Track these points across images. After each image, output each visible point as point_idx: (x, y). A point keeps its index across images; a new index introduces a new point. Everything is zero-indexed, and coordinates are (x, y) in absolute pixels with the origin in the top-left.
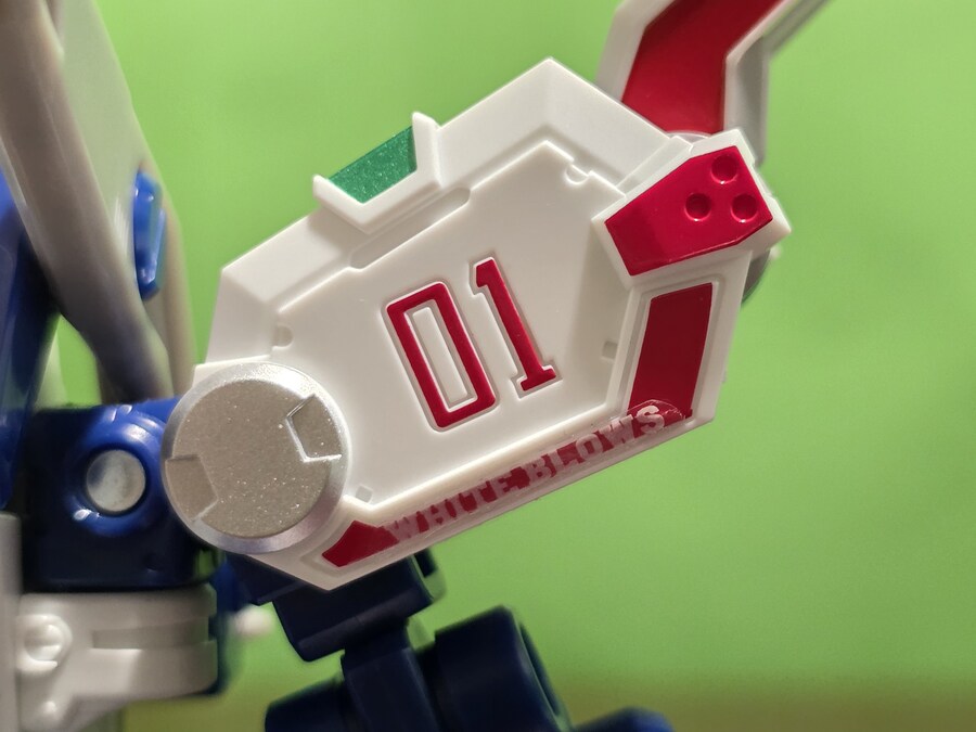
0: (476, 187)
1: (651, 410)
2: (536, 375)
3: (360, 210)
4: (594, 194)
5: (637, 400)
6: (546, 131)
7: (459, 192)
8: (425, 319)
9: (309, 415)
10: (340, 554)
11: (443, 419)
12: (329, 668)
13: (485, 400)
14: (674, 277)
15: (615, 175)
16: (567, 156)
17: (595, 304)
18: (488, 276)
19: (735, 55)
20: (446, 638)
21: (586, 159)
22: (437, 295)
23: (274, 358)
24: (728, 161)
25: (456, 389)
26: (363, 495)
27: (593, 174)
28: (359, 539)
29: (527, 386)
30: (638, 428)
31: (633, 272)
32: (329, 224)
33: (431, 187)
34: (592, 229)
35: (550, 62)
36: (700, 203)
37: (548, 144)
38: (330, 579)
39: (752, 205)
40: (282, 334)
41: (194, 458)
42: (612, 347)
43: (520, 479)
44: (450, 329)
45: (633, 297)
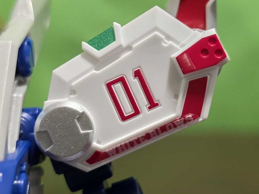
0: (134, 46)
1: (190, 116)
2: (153, 104)
3: (99, 53)
4: (171, 48)
5: (185, 112)
6: (156, 29)
7: (129, 48)
8: (118, 88)
9: (83, 118)
10: (91, 161)
11: (124, 118)
13: (137, 112)
14: (196, 75)
15: (177, 42)
16: (163, 37)
17: (173, 80)
18: (138, 74)
19: (209, 4)
21: (169, 38)
22: (122, 80)
23: (71, 99)
24: (213, 39)
25: (128, 109)
26: (99, 142)
27: (171, 42)
28: (98, 156)
29: (150, 108)
30: (185, 121)
31: (184, 73)
33: (120, 46)
34: (171, 60)
35: (157, 7)
36: (205, 51)
37: (156, 33)
38: (88, 168)
39: (220, 51)
40: (73, 92)
41: (46, 132)
42: (176, 96)
43: (148, 137)
44: (126, 91)
45: (184, 81)
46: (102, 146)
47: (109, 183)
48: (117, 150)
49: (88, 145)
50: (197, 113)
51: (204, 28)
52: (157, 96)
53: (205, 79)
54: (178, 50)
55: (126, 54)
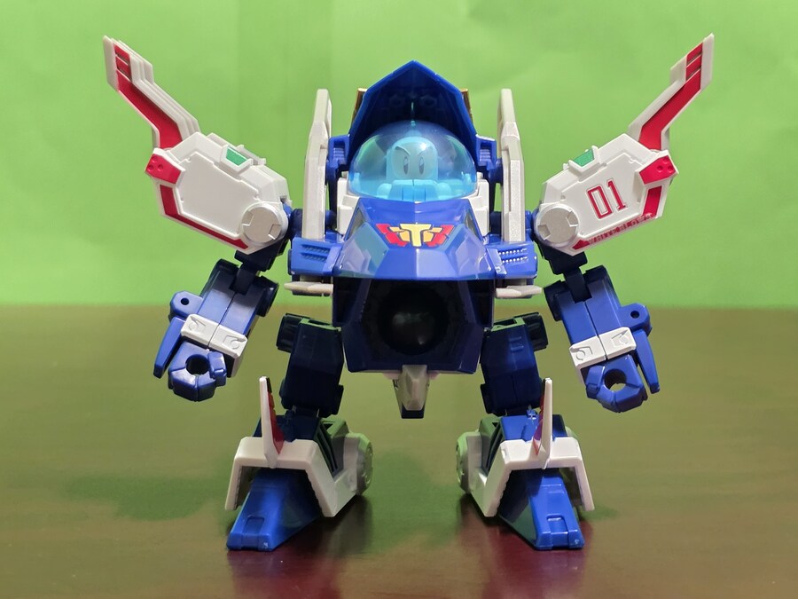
0: (608, 163)
1: (649, 214)
2: (621, 206)
3: (582, 169)
4: (636, 165)
5: (645, 212)
6: (625, 151)
7: (604, 165)
8: (596, 194)
9: (570, 215)
10: (576, 247)
11: (600, 217)
12: (561, 278)
13: (610, 212)
14: (654, 185)
15: (640, 161)
16: (629, 157)
17: (636, 188)
18: (611, 184)
19: (663, 132)
20: (588, 272)
21: (634, 157)
22: (599, 188)
23: (561, 203)
24: (666, 158)
25: (603, 210)
26: (582, 234)
27: (635, 161)
28: (581, 244)
29: (620, 209)
30: (645, 219)
31: (645, 183)
32: (573, 170)
33: (598, 163)
34: (636, 173)
35: (624, 134)
36: (660, 168)
37: (624, 153)
38: (573, 253)
39: (671, 168)
40: (563, 197)
41: (545, 226)
42: (639, 201)
43: (618, 230)
44: (602, 197)
45: (645, 189)
46: (584, 236)
48: (596, 240)
49: (574, 237)
50: (654, 212)
51: (659, 148)
52: (624, 200)
53: (661, 187)
54: (640, 166)
55: (603, 169)
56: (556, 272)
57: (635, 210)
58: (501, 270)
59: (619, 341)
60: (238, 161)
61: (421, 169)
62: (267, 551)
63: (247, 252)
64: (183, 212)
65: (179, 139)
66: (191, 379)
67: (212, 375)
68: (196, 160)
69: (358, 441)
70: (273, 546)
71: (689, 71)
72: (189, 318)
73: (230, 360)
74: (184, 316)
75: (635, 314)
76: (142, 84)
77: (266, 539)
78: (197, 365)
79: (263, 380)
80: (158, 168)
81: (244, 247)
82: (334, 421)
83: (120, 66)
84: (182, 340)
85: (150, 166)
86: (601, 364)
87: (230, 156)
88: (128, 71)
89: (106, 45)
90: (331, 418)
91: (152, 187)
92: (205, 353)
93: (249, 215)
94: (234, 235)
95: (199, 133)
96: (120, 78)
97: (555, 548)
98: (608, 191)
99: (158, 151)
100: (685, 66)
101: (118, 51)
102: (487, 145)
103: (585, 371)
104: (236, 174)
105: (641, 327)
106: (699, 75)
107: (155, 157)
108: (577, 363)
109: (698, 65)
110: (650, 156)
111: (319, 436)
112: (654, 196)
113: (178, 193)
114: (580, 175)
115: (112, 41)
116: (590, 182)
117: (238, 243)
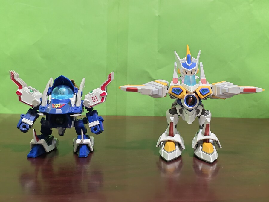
2: (97, 100)
4: (100, 93)
6: (98, 91)
9: (89, 102)
12: (89, 112)
18: (95, 96)
19: (105, 87)
23: (87, 99)
24: (105, 92)
25: (94, 101)
28: (90, 106)
32: (89, 94)
34: (100, 95)
35: (98, 88)
36: (104, 94)
38: (89, 108)
41: (84, 103)
42: (100, 99)
43: (97, 104)
44: (94, 98)
45: (101, 97)
46: (91, 105)
47: (93, 110)
48: (93, 106)
50: (103, 101)
51: (104, 90)
55: (94, 94)
56: (88, 111)
57: (100, 101)
58: (73, 111)
59: (97, 123)
60: (32, 92)
61: (63, 93)
62: (34, 158)
63: (33, 107)
64: (22, 101)
65: (22, 88)
66: (23, 129)
67: (27, 128)
68: (24, 92)
69: (56, 139)
70: (35, 157)
71: (109, 78)
72: (23, 119)
73: (30, 126)
74: (22, 118)
75: (100, 118)
76: (16, 79)
77: (33, 156)
78: (24, 127)
79: (33, 130)
80: (18, 93)
81: (33, 106)
82: (51, 136)
83: (12, 75)
84: (22, 122)
85: (17, 93)
86: (94, 127)
87: (30, 91)
88: (13, 76)
89: (10, 72)
90: (50, 135)
91: (17, 96)
92: (26, 125)
93: (33, 101)
94: (31, 105)
95: (25, 87)
96: (12, 77)
97: (82, 157)
98: (95, 98)
99: (18, 90)
100: (109, 77)
101: (12, 73)
102: (76, 89)
103: (91, 128)
104: (31, 94)
105: (101, 120)
106: (111, 79)
107: (17, 91)
108: (89, 126)
109: (111, 77)
110: (102, 92)
111: (46, 139)
112: (103, 98)
113: (21, 97)
114: (91, 95)
115: (10, 71)
116: (92, 96)
117: (32, 106)
